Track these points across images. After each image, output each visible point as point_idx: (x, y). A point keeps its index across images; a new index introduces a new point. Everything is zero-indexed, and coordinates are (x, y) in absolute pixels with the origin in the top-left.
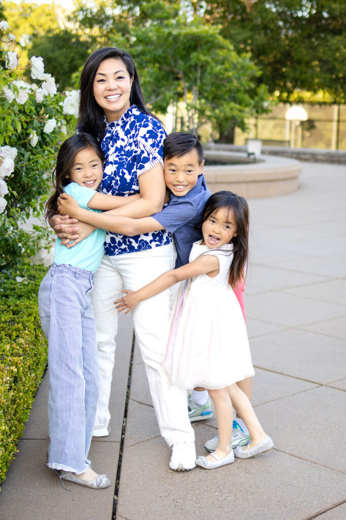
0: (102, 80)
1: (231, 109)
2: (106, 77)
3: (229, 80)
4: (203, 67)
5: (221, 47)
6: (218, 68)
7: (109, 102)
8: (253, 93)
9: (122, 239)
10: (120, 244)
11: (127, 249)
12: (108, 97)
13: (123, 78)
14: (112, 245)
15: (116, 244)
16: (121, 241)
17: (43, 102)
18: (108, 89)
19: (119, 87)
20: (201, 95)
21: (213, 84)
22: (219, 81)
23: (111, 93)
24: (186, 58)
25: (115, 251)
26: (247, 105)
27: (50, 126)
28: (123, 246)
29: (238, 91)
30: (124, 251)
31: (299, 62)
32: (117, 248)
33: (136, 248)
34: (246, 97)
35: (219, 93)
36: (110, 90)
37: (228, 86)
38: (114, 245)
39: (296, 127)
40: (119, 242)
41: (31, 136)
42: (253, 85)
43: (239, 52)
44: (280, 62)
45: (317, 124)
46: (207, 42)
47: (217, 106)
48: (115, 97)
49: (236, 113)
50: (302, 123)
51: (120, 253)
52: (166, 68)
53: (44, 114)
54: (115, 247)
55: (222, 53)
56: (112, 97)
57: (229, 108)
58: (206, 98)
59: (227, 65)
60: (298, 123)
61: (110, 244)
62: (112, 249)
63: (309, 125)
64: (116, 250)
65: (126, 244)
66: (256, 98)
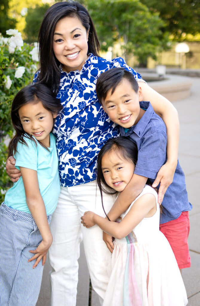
0: (60, 40)
1: (148, 48)
2: (63, 37)
3: (146, 30)
4: (130, 22)
5: (141, 10)
6: (139, 23)
7: (69, 60)
8: (161, 38)
9: (79, 169)
10: (77, 174)
11: (83, 180)
12: (68, 56)
13: (80, 35)
14: (70, 175)
15: (74, 175)
16: (78, 171)
17: (15, 52)
18: (66, 48)
19: (77, 46)
20: (129, 39)
21: (137, 33)
22: (140, 30)
23: (70, 52)
24: (119, 17)
25: (72, 181)
26: (157, 45)
27: (20, 72)
28: (80, 177)
29: (152, 36)
30: (80, 181)
31: (186, 17)
32: (75, 179)
33: (91, 178)
34: (157, 40)
35: (140, 38)
36: (68, 50)
37: (146, 34)
38: (72, 176)
39: (183, 56)
40: (77, 171)
41: (5, 81)
42: (160, 33)
43: (152, 12)
44: (174, 18)
45: (195, 55)
46: (132, 7)
47: (140, 46)
48: (74, 55)
49: (151, 50)
50: (186, 54)
51: (77, 184)
52: (107, 24)
53: (14, 62)
54: (73, 178)
55: (141, 13)
56: (71, 56)
57: (147, 47)
58: (133, 42)
59: (145, 21)
60: (184, 54)
61: (68, 175)
62: (70, 180)
63: (190, 55)
64: (74, 180)
65: (82, 174)
66: (163, 41)
